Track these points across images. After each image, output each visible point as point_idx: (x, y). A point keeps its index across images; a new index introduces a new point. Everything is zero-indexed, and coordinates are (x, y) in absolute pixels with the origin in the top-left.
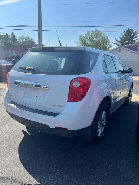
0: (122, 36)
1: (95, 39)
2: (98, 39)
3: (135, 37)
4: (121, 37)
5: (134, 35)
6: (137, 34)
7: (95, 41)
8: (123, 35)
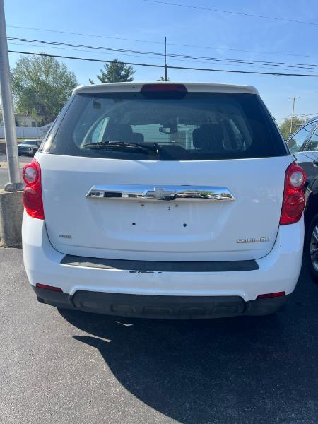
0: (103, 75)
1: (43, 78)
2: (51, 78)
3: (129, 78)
4: (101, 76)
5: (127, 76)
6: (133, 73)
7: (44, 83)
8: (106, 72)
